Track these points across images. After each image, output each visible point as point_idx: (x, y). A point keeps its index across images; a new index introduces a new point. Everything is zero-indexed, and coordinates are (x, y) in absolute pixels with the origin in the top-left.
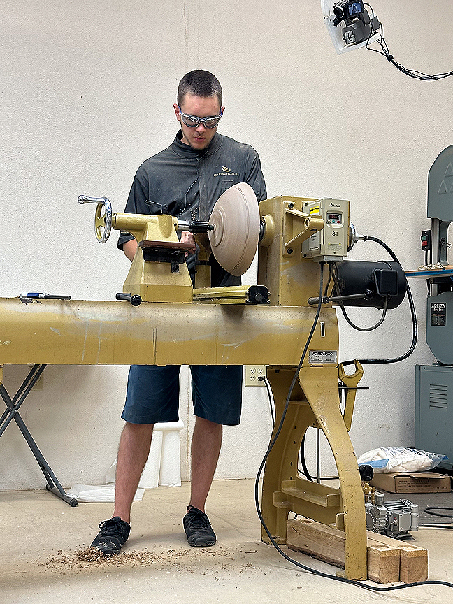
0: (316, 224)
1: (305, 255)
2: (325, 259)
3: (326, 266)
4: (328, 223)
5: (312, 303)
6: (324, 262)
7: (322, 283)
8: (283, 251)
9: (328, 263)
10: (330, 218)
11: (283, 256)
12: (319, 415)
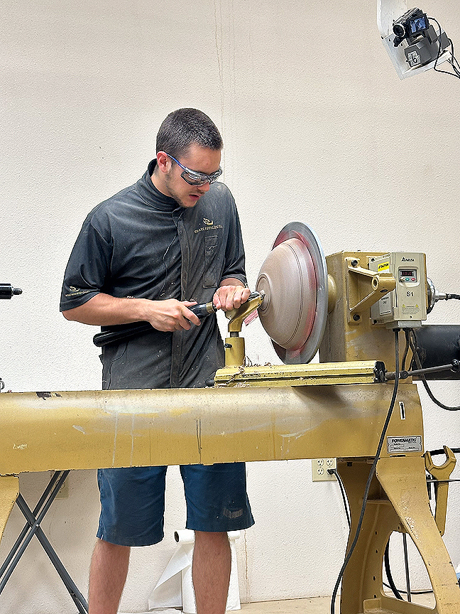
0: (385, 284)
1: (375, 321)
2: (400, 325)
4: (401, 281)
6: (399, 329)
7: (397, 354)
9: (404, 329)
10: (403, 275)
11: (349, 324)
12: (405, 517)
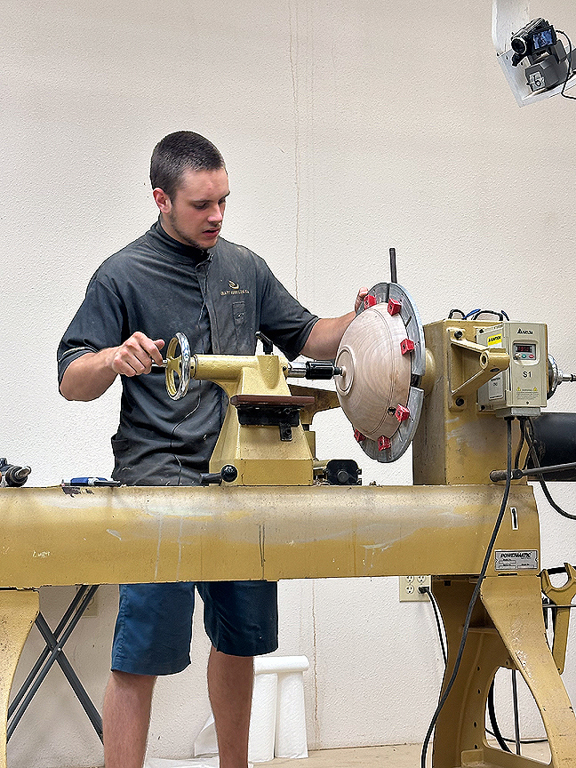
0: (497, 361)
1: (483, 407)
2: (514, 412)
3: (516, 424)
4: (516, 358)
5: (496, 479)
6: (512, 418)
7: (509, 449)
8: (449, 402)
9: (519, 418)
10: (518, 351)
11: (450, 410)
12: (514, 651)
